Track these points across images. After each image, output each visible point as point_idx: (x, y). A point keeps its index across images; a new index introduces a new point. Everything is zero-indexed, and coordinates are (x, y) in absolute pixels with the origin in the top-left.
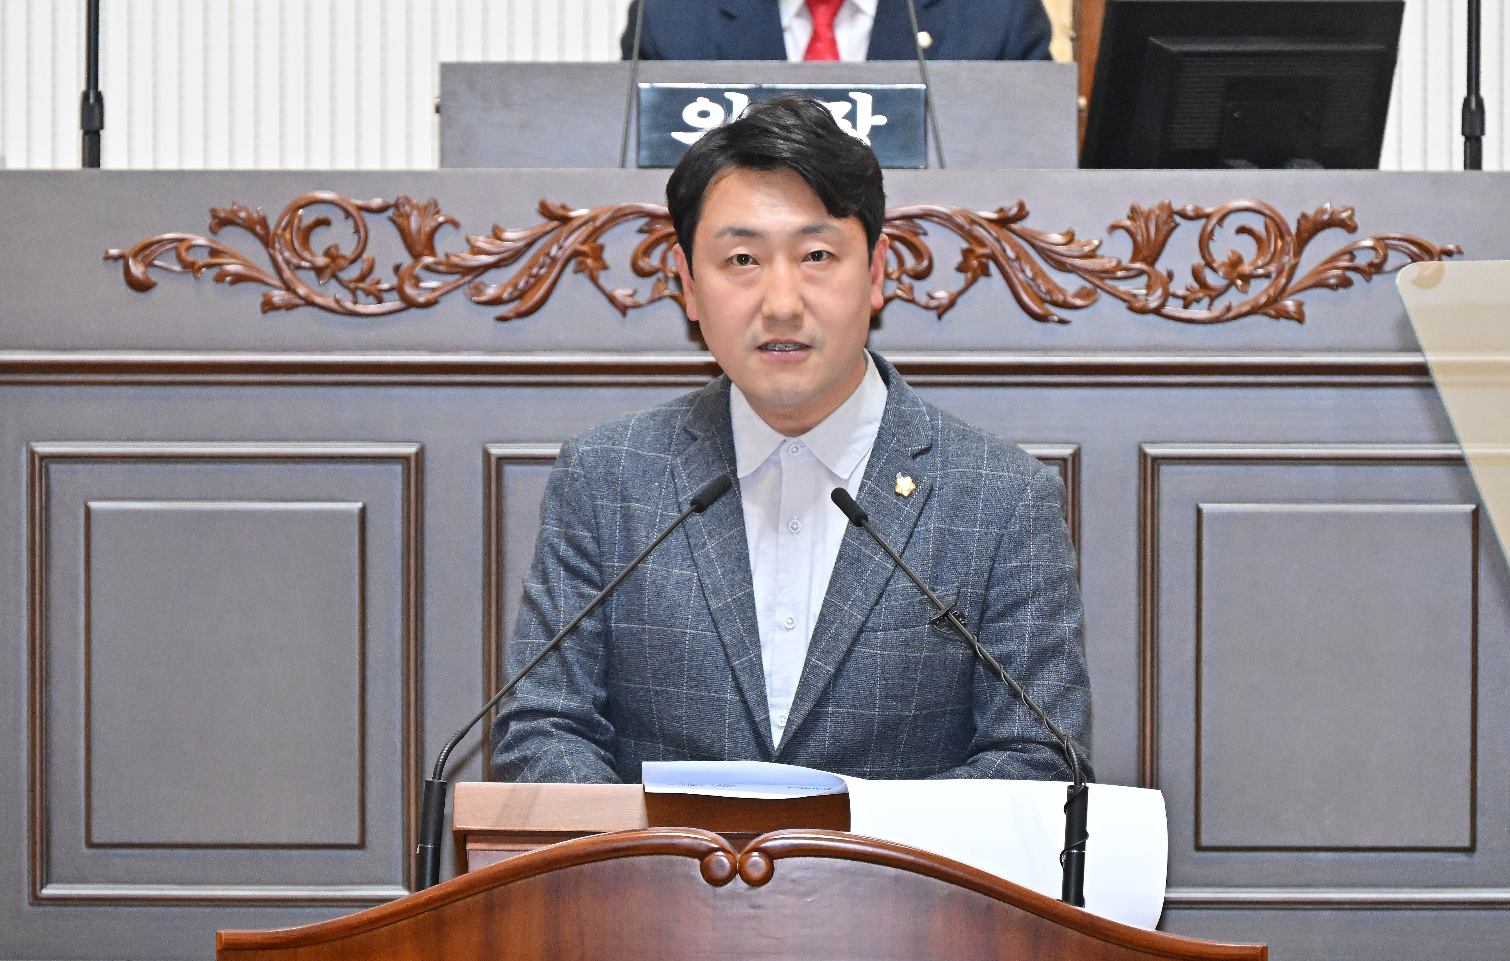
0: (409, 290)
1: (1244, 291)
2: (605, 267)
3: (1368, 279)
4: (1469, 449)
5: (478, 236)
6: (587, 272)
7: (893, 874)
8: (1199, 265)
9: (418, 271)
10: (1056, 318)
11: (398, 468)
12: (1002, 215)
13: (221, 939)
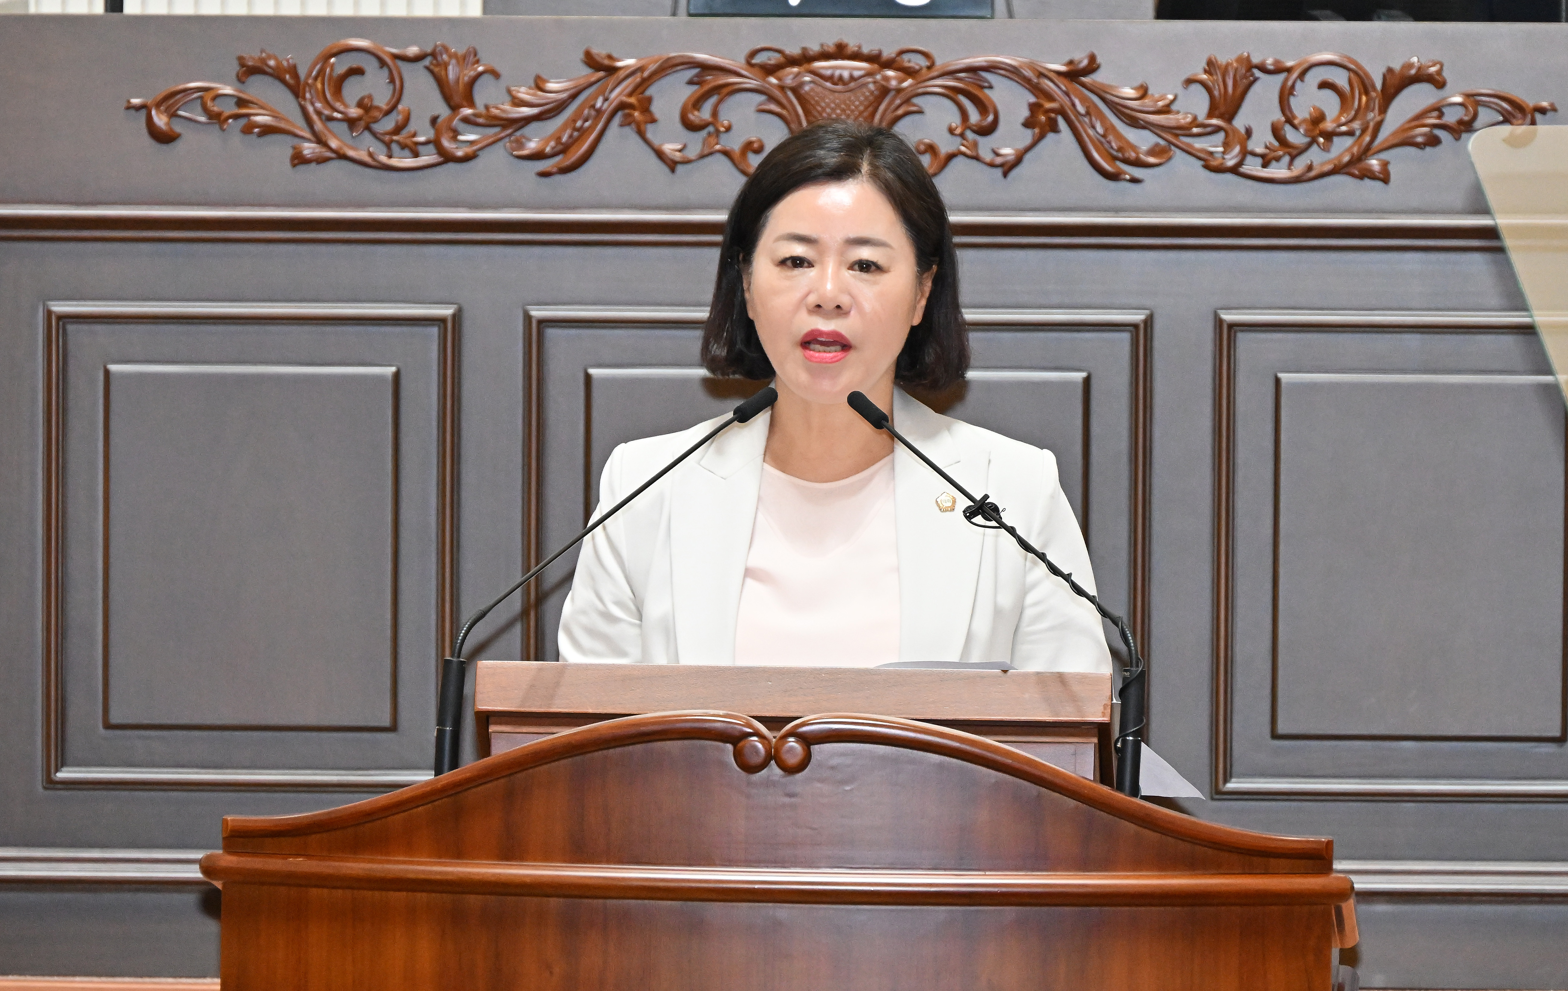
0: (446, 143)
1: (1326, 149)
2: (653, 121)
3: (1457, 139)
4: (1540, 317)
5: (520, 86)
6: (633, 126)
7: (938, 761)
8: (1279, 121)
9: (455, 122)
10: (1128, 177)
11: (434, 331)
12: (1071, 67)
13: (228, 825)
